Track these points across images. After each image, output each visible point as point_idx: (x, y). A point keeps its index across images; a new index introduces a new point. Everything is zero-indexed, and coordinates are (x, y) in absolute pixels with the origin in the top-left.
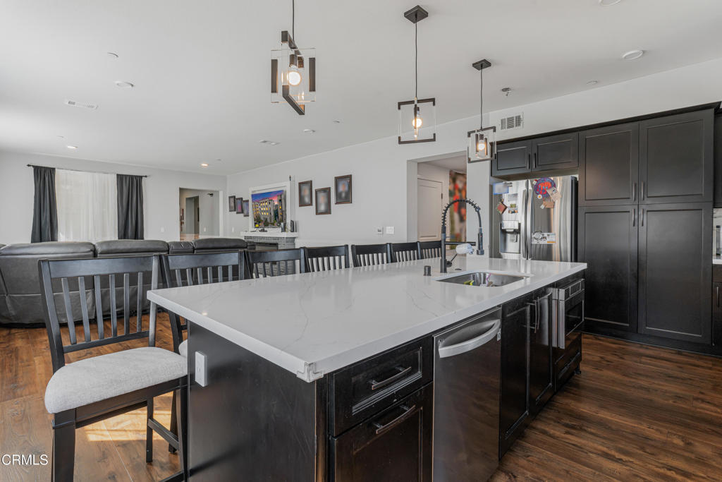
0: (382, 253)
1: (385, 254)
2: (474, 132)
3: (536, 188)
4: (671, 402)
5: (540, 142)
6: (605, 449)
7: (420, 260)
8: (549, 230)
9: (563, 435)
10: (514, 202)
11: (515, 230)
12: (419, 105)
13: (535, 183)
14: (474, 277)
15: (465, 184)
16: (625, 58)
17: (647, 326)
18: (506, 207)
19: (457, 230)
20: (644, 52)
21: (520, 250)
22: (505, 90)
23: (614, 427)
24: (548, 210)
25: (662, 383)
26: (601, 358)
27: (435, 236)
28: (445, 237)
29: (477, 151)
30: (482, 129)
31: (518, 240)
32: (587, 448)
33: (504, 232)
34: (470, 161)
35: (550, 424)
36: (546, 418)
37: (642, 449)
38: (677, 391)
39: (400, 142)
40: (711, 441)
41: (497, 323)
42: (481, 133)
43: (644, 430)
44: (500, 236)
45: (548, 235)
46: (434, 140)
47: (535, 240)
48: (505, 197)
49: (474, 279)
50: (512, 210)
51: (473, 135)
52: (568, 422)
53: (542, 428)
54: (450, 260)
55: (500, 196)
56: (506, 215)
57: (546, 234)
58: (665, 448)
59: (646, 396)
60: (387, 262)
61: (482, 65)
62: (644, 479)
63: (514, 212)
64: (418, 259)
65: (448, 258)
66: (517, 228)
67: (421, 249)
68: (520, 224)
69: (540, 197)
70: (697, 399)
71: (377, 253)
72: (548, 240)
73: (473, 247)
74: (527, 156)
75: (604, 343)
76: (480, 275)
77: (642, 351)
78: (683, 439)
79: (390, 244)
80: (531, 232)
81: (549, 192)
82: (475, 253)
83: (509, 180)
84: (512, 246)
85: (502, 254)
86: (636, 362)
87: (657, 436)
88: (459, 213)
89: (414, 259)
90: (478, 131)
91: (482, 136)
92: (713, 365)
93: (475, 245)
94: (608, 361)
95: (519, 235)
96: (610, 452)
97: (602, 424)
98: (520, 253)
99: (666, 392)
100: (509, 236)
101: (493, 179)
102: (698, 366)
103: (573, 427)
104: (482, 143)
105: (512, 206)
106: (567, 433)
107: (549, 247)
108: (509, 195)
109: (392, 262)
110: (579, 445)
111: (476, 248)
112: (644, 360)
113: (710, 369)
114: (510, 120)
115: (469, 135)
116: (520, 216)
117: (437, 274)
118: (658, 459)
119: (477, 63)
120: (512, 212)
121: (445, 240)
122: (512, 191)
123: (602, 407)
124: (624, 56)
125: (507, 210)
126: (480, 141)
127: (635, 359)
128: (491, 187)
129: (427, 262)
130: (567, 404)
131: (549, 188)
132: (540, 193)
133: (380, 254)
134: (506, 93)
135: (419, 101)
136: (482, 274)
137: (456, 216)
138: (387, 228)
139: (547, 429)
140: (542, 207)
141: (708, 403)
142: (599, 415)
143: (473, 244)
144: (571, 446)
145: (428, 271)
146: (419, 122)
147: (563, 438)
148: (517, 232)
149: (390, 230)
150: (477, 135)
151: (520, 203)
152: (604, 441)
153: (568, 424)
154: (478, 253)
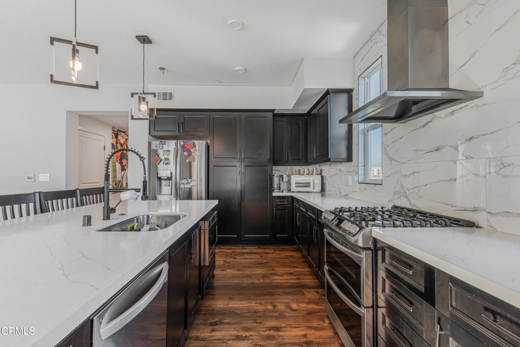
0: (28, 203)
1: (31, 205)
2: (137, 94)
3: (183, 147)
4: (262, 281)
5: (186, 114)
6: (236, 333)
7: (80, 208)
8: (191, 178)
9: (210, 334)
10: (166, 157)
11: (168, 178)
12: (77, 47)
13: (182, 143)
14: (137, 220)
15: (127, 140)
16: (237, 70)
17: (245, 234)
18: (161, 160)
19: (119, 178)
20: (246, 70)
21: (171, 192)
22: (162, 69)
23: (238, 312)
24: (190, 163)
25: (256, 270)
26: (225, 261)
27: (97, 183)
28: (108, 184)
29: (140, 110)
30: (144, 93)
31: (170, 185)
32: (227, 338)
33: (160, 179)
34: (132, 118)
35: (200, 329)
36: (198, 324)
37: (255, 322)
38: (264, 272)
39: (52, 81)
40: (283, 299)
41: (165, 266)
42: (143, 96)
43: (253, 306)
44: (157, 182)
45: (191, 181)
46: (96, 87)
47: (182, 185)
48: (160, 152)
49: (137, 222)
50: (166, 162)
51: (136, 97)
52: (212, 321)
53: (196, 335)
54: (114, 207)
55: (156, 151)
56: (161, 166)
57: (190, 181)
58: (265, 315)
59: (251, 281)
60: (35, 213)
61: (144, 40)
62: (260, 345)
63: (167, 164)
64: (77, 206)
65: (112, 205)
66: (170, 176)
67: (81, 196)
68: (171, 173)
69: (186, 153)
70: (272, 274)
71: (20, 204)
72: (191, 184)
73: (138, 193)
74: (176, 124)
75: (224, 250)
76: (144, 217)
77: (243, 251)
78: (271, 304)
79: (39, 193)
80: (180, 179)
81: (192, 150)
82: (140, 198)
83: (163, 139)
84: (166, 189)
85: (158, 196)
86: (242, 259)
87: (261, 308)
88: (121, 163)
89: (73, 207)
90: (140, 94)
91: (144, 99)
92: (274, 251)
93: (139, 191)
94: (228, 263)
95: (170, 181)
96: (239, 334)
97: (232, 313)
98: (171, 195)
99: (259, 274)
100: (163, 182)
101: (151, 138)
102: (268, 253)
103: (215, 324)
104: (144, 104)
105: (166, 159)
106: (213, 331)
107: (190, 189)
108: (163, 151)
109: (42, 212)
110: (221, 338)
111: (141, 194)
112: (246, 256)
113: (273, 253)
114: (165, 94)
115: (132, 95)
116: (172, 167)
117: (99, 222)
118: (264, 325)
119: (140, 36)
120: (166, 164)
121: (108, 187)
122: (165, 148)
123: (230, 299)
124: (236, 69)
125: (162, 162)
126: (142, 102)
127: (242, 257)
128: (150, 144)
129: (87, 210)
130: (209, 306)
131: (192, 148)
132: (186, 151)
133: (24, 206)
134: (162, 71)
135: (78, 44)
136: (145, 217)
137: (118, 165)
138: (40, 175)
139: (198, 334)
140: (187, 161)
141: (276, 275)
142: (230, 306)
143: (138, 190)
144: (217, 341)
145: (88, 221)
146: (78, 66)
147: (210, 337)
148: (170, 179)
149: (44, 178)
150: (140, 97)
151: (171, 157)
152: (235, 326)
153: (211, 323)
154: (142, 199)
